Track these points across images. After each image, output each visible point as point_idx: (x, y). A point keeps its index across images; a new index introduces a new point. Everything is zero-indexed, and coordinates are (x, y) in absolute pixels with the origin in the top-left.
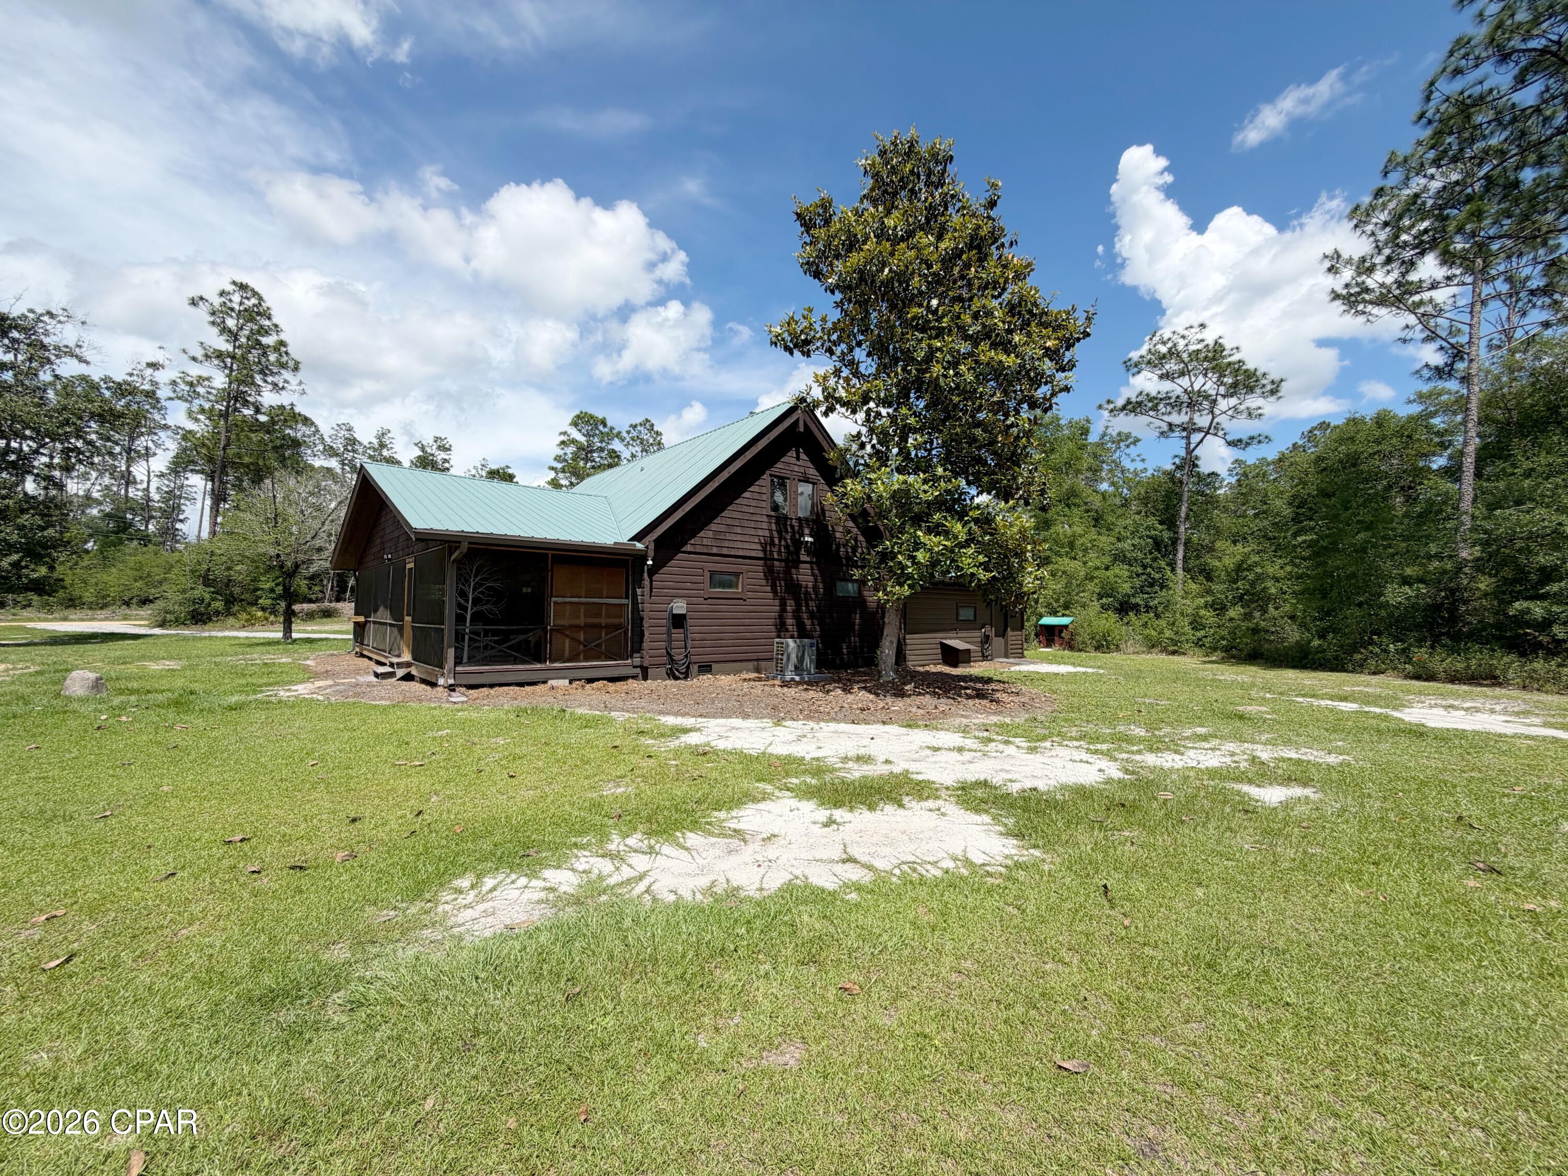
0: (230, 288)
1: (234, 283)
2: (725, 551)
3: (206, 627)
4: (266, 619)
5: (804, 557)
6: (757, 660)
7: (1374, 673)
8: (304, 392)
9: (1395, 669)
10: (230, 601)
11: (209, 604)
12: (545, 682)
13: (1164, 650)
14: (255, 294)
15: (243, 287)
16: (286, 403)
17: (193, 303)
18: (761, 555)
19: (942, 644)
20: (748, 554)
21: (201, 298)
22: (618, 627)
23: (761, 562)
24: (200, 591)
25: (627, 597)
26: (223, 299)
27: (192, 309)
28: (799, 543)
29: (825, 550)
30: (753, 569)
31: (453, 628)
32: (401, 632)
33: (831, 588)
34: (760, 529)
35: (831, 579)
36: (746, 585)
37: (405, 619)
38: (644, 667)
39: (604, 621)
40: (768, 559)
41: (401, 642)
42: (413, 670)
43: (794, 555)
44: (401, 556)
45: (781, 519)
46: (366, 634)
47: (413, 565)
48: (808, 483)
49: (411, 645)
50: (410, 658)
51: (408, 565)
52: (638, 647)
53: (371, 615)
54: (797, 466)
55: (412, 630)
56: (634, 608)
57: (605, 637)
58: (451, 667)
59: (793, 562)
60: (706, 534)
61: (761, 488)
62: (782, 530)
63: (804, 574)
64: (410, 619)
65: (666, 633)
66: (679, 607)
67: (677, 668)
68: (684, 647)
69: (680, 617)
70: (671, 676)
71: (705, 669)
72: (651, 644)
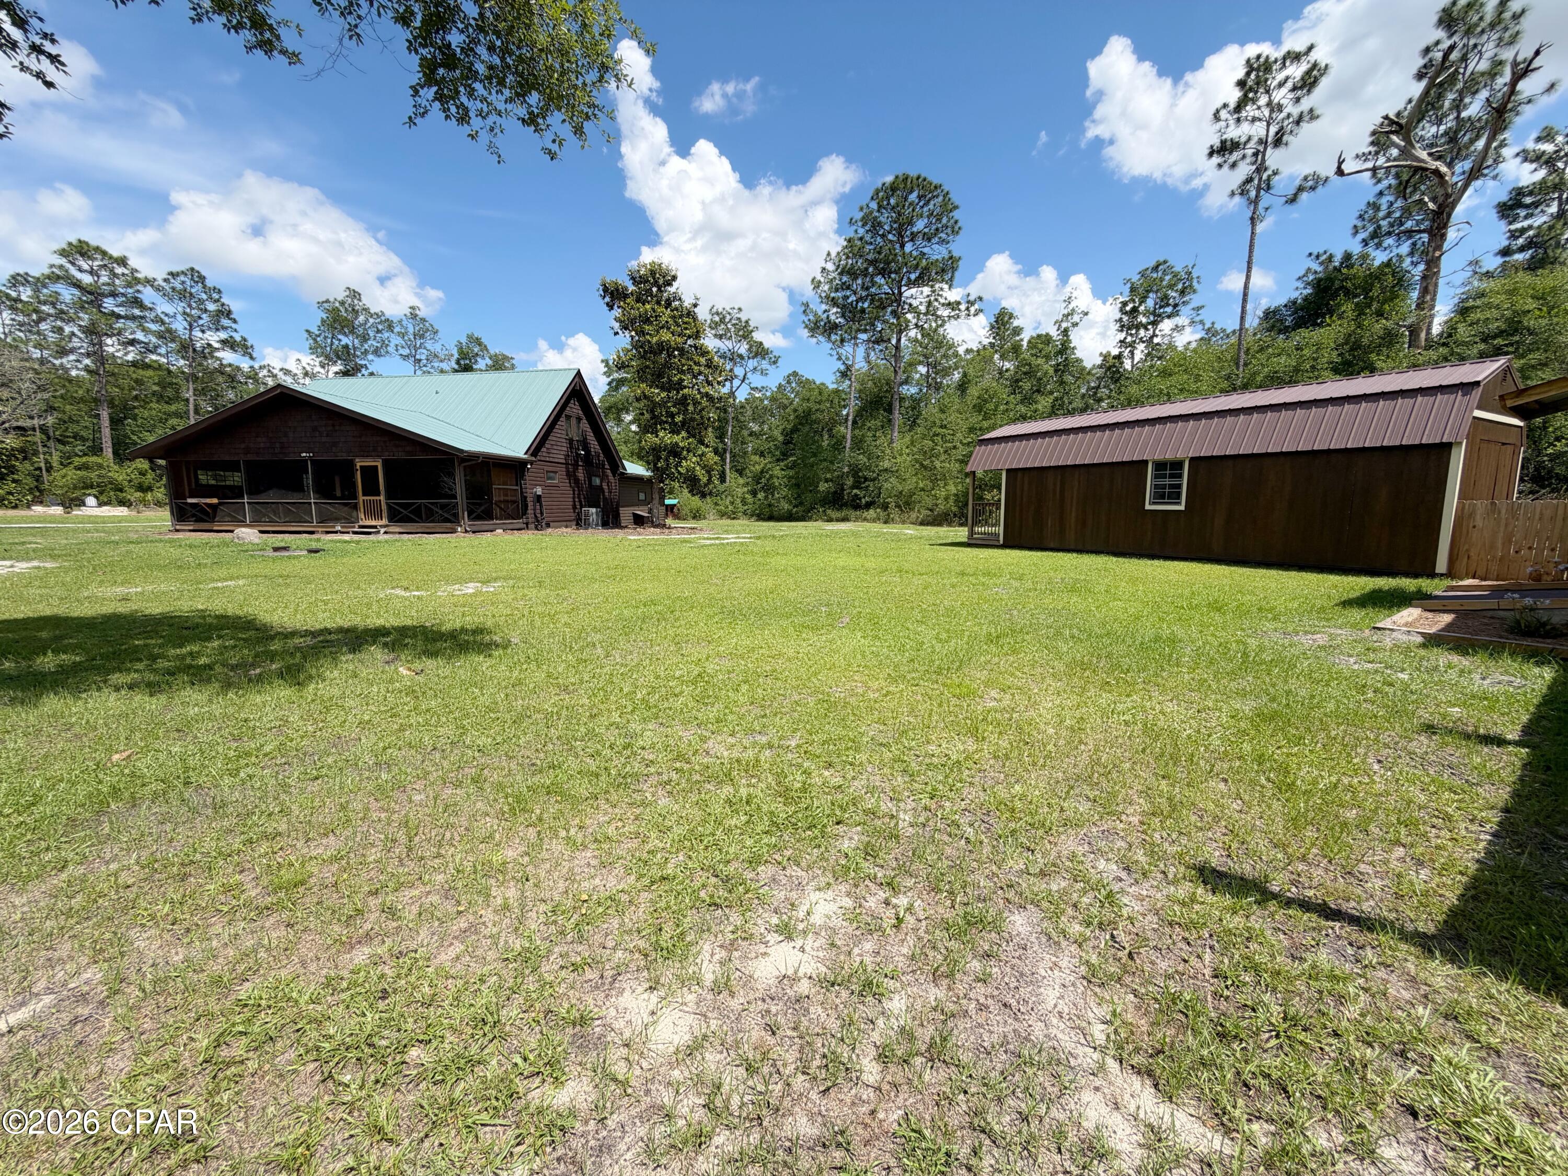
2: (552, 460)
5: (581, 464)
12: (492, 531)
13: (729, 517)
18: (563, 461)
19: (633, 513)
20: (557, 461)
22: (514, 502)
23: (564, 466)
25: (517, 485)
28: (578, 455)
29: (588, 459)
30: (562, 470)
31: (465, 500)
32: (355, 507)
33: (590, 481)
34: (564, 448)
35: (590, 476)
36: (559, 479)
37: (361, 498)
38: (527, 524)
39: (509, 498)
40: (567, 464)
41: (354, 514)
42: (391, 529)
43: (577, 462)
44: (342, 456)
45: (571, 441)
46: (219, 513)
47: (379, 464)
48: (579, 419)
49: (385, 514)
50: (384, 521)
51: (359, 463)
52: (525, 512)
53: (242, 497)
54: (575, 409)
55: (387, 504)
56: (522, 493)
57: (511, 507)
58: (466, 521)
59: (576, 465)
60: (543, 449)
61: (562, 421)
62: (571, 448)
63: (581, 474)
64: (382, 498)
65: (534, 506)
66: (539, 491)
67: (540, 524)
68: (542, 513)
69: (539, 497)
70: (537, 529)
71: (548, 525)
72: (530, 511)
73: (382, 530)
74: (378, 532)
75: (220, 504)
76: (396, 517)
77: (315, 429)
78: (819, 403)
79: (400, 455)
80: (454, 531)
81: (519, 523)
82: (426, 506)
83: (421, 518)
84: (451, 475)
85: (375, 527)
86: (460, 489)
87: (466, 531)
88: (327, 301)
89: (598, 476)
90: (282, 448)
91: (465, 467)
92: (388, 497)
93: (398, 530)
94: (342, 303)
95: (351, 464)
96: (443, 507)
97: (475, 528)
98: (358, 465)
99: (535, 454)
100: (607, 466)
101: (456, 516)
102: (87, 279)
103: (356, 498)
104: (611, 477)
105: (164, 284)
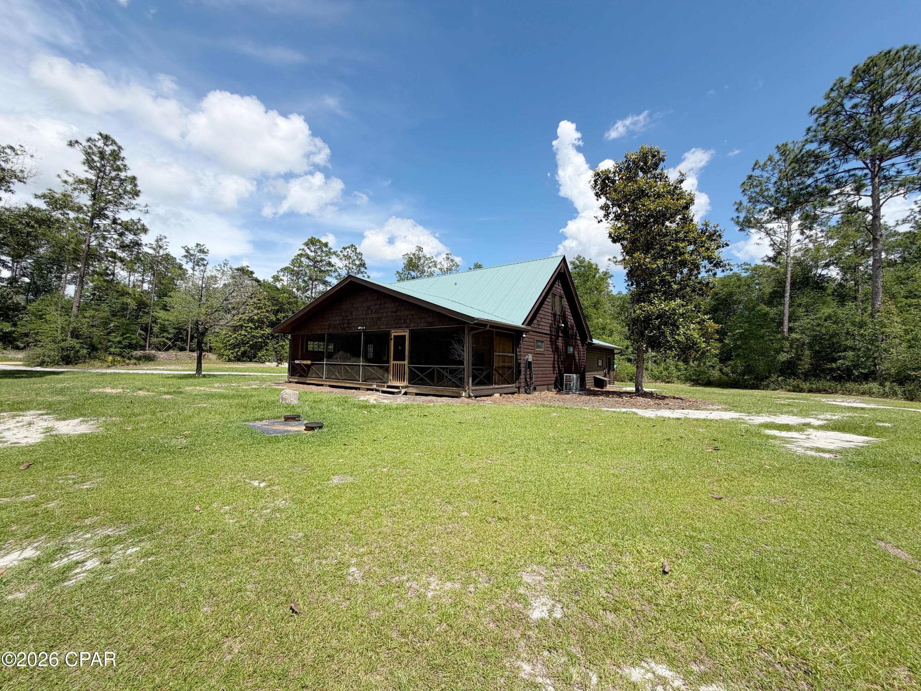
0: (96, 137)
1: (100, 134)
2: (540, 331)
3: (76, 366)
4: (124, 361)
5: (561, 335)
6: (548, 385)
7: (773, 390)
8: (147, 212)
9: (782, 388)
10: (93, 348)
11: (78, 351)
12: (490, 395)
13: (664, 381)
14: (114, 142)
15: (106, 138)
16: (135, 218)
17: (71, 144)
18: (548, 332)
19: (595, 377)
20: (544, 331)
21: (77, 142)
22: (510, 368)
23: (549, 336)
24: (71, 342)
25: (513, 353)
26: (89, 144)
27: (70, 149)
28: (559, 327)
29: (565, 331)
30: (547, 339)
31: (471, 367)
32: (387, 370)
33: (566, 350)
34: (549, 320)
35: (566, 345)
36: (545, 348)
37: (392, 362)
38: (519, 388)
39: (506, 364)
40: (551, 335)
41: (386, 375)
42: (410, 390)
43: (558, 332)
44: (383, 328)
45: (554, 315)
46: (311, 371)
47: (407, 334)
48: (561, 297)
49: (407, 377)
50: (405, 383)
51: (394, 333)
52: (518, 378)
53: (323, 360)
54: (559, 289)
55: (409, 368)
56: (516, 358)
57: (507, 373)
58: (470, 387)
59: (557, 336)
60: (535, 322)
61: (549, 299)
62: (555, 321)
63: (560, 343)
64: (406, 362)
65: (525, 371)
66: (530, 358)
67: (529, 388)
68: (531, 378)
69: (530, 363)
70: (526, 392)
71: (535, 389)
72: (522, 377)
73: (403, 391)
74: (400, 392)
75: (312, 364)
76: (414, 380)
77: (369, 308)
78: (739, 287)
79: (423, 326)
80: (458, 396)
81: (512, 387)
82: (438, 371)
83: (432, 380)
84: (461, 342)
85: (397, 387)
86: (467, 355)
87: (470, 397)
88: (407, 254)
89: (572, 346)
90: (348, 323)
91: (474, 335)
92: (410, 362)
93: (415, 391)
94: (414, 254)
95: (388, 334)
96: (452, 372)
97: (478, 393)
98: (393, 334)
99: (529, 324)
100: (578, 338)
101: (461, 380)
102: (312, 254)
103: (388, 362)
104: (581, 347)
105: (340, 253)
